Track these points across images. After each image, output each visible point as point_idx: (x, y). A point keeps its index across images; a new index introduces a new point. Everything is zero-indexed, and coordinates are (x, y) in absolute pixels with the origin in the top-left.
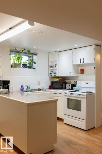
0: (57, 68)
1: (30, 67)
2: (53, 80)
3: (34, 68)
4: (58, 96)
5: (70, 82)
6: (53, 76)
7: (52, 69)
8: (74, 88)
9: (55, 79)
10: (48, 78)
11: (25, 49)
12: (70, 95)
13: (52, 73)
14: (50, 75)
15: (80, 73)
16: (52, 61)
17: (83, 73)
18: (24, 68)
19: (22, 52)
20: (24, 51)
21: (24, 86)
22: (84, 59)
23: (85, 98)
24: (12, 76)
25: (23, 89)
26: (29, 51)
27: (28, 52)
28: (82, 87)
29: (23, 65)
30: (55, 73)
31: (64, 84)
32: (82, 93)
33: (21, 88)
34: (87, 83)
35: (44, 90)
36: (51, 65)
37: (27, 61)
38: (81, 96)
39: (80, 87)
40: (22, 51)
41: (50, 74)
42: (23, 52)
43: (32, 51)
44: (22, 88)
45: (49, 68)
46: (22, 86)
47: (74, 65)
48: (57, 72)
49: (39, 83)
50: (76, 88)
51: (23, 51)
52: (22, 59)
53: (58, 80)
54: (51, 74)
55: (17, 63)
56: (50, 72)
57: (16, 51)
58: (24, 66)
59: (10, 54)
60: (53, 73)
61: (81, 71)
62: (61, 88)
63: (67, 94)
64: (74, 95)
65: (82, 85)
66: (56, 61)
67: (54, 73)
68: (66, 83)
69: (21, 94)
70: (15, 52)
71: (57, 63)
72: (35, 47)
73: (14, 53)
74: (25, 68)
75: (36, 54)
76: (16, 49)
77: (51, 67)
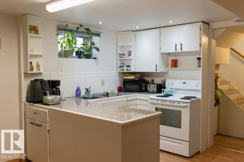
0: (131, 57)
1: (88, 56)
2: (125, 77)
3: (94, 58)
4: (136, 105)
5: (153, 81)
6: (125, 71)
7: (123, 60)
8: (163, 91)
9: (128, 76)
11: (81, 26)
12: (160, 102)
13: (122, 66)
14: (119, 70)
15: (172, 67)
16: (123, 47)
17: (177, 67)
18: (79, 58)
19: (77, 32)
20: (81, 29)
21: (81, 89)
22: (181, 45)
23: (189, 107)
24: (61, 72)
25: (80, 94)
26: (88, 29)
27: (86, 31)
28: (176, 89)
29: (77, 52)
30: (129, 66)
31: (143, 84)
32: (181, 99)
33: (77, 92)
34: (184, 83)
35: (116, 96)
36: (121, 53)
37: (83, 46)
38: (181, 104)
39: (172, 89)
40: (76, 30)
41: (120, 67)
42: (79, 30)
43: (92, 30)
44: (79, 92)
45: (119, 58)
46: (78, 90)
47: (162, 54)
48: (132, 64)
49: (103, 83)
50: (166, 91)
51: (78, 28)
52: (75, 43)
53: (133, 77)
54: (122, 68)
55: (68, 49)
56: (119, 65)
57: (67, 28)
58: (80, 55)
59: (58, 34)
60: (125, 67)
61: (173, 63)
62: (140, 91)
63: (155, 101)
64: (168, 103)
65: (175, 86)
66: (131, 46)
67: (127, 66)
68: (147, 83)
69: (77, 102)
70: (65, 30)
71: (132, 49)
72: (100, 23)
73: (65, 32)
74: (82, 58)
75: (98, 35)
76: (67, 25)
77: (122, 55)
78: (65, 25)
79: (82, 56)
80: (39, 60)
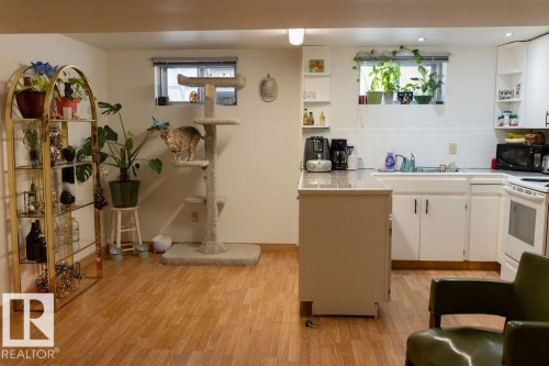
0: (520, 97)
1: (423, 100)
2: (507, 140)
6: (507, 126)
10: (493, 133)
11: (401, 47)
14: (497, 125)
16: (511, 76)
18: (401, 103)
19: (392, 58)
25: (393, 164)
26: (416, 52)
27: (413, 54)
29: (400, 94)
33: (387, 161)
36: (505, 89)
37: (414, 83)
40: (391, 55)
42: (398, 55)
44: (390, 160)
45: (498, 100)
46: (391, 157)
49: (453, 149)
51: (395, 52)
53: (521, 140)
54: (501, 121)
55: (381, 89)
56: (498, 114)
57: (374, 55)
58: (402, 98)
59: (355, 68)
60: (507, 118)
66: (520, 73)
67: (511, 117)
70: (371, 59)
71: (522, 80)
72: (420, 40)
75: (444, 59)
76: (373, 51)
77: (504, 94)
78: (369, 50)
79: (405, 100)
80: (325, 109)
